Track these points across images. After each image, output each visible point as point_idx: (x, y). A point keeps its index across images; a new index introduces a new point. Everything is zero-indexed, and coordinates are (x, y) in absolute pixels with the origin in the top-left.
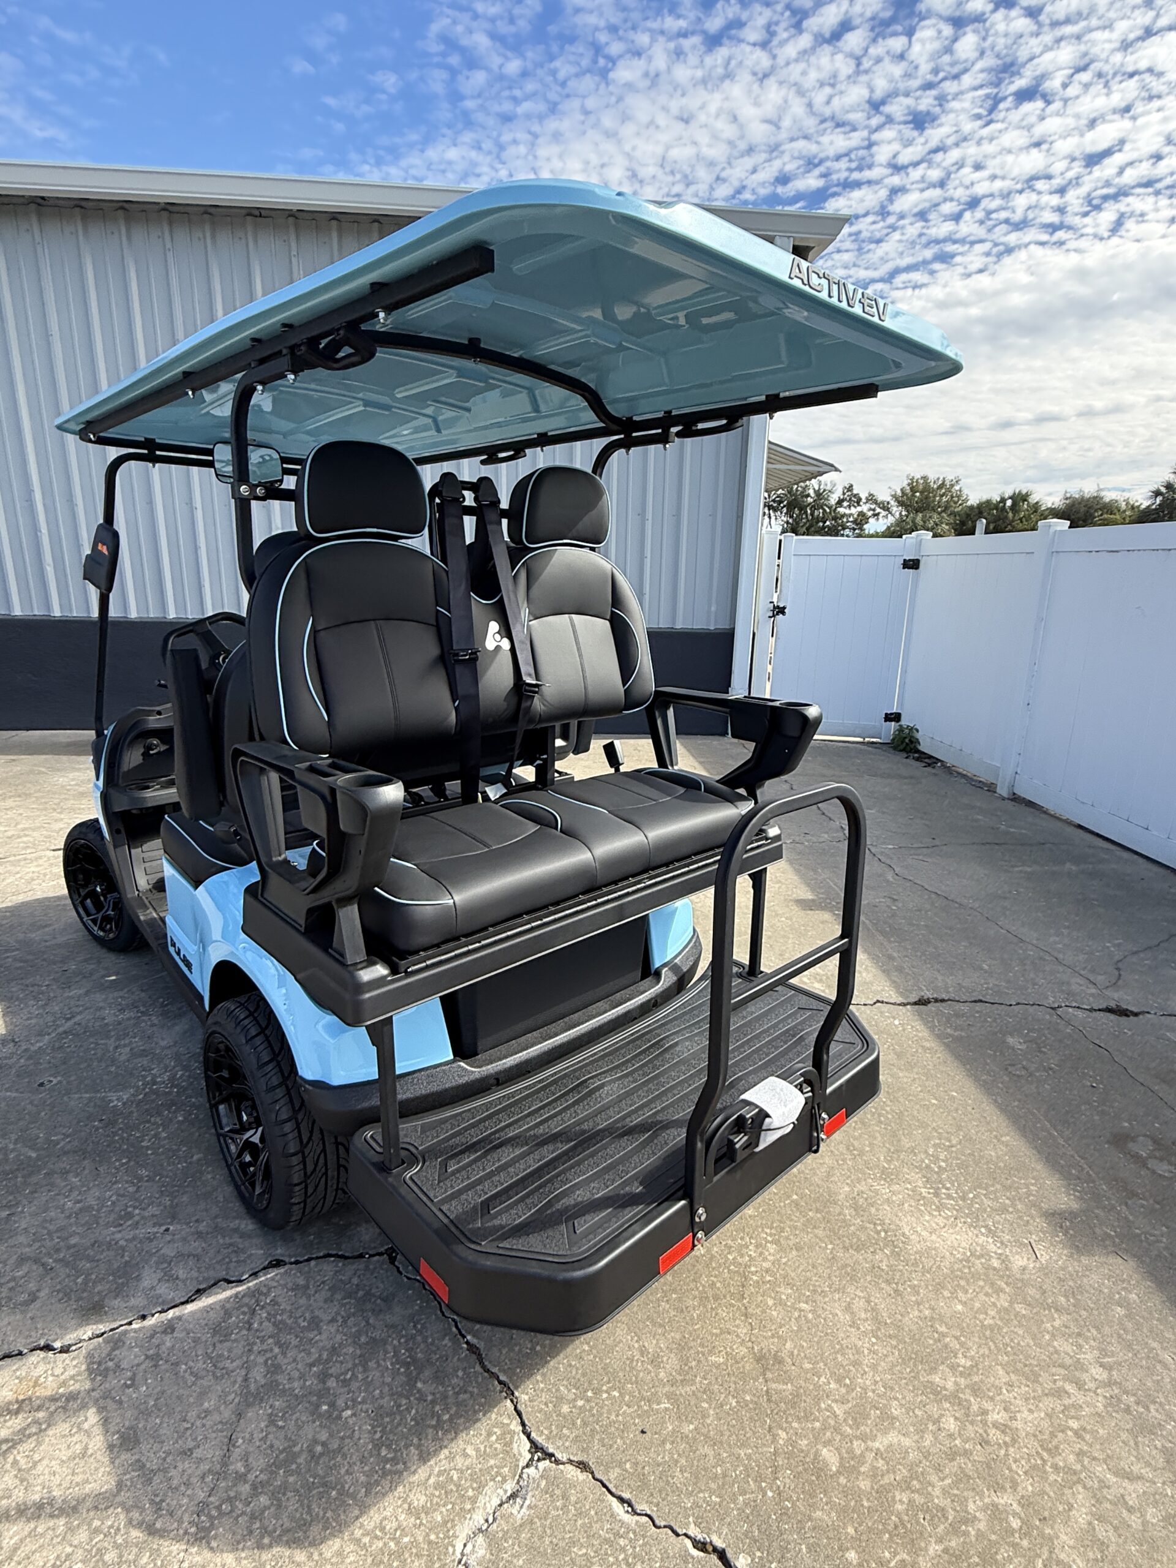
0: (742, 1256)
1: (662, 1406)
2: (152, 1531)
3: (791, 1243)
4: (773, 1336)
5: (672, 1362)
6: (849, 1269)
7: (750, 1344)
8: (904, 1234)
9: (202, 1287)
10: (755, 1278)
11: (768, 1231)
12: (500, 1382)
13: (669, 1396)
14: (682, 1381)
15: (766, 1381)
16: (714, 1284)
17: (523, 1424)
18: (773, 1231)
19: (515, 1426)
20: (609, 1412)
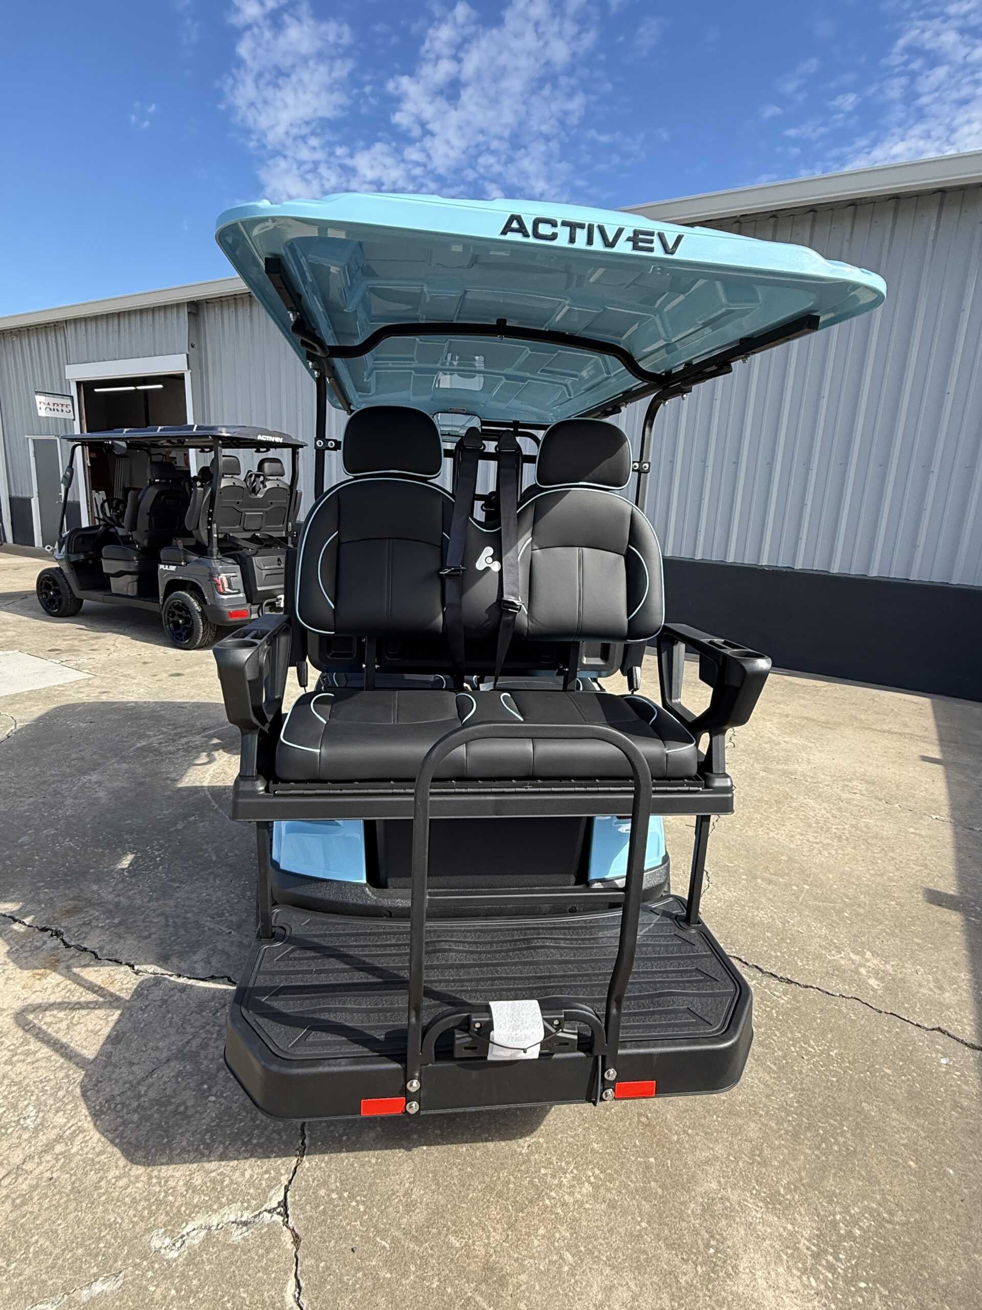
0: (554, 1177)
1: (384, 1243)
2: (84, 1094)
3: (609, 1196)
4: (517, 1260)
5: (419, 1216)
6: (643, 1257)
7: (492, 1251)
8: (735, 1267)
9: (216, 975)
10: (547, 1202)
11: (597, 1172)
12: (303, 1143)
13: (394, 1240)
14: (413, 1236)
15: (476, 1290)
16: (508, 1183)
17: (290, 1182)
18: (602, 1176)
19: (284, 1180)
20: (346, 1218)
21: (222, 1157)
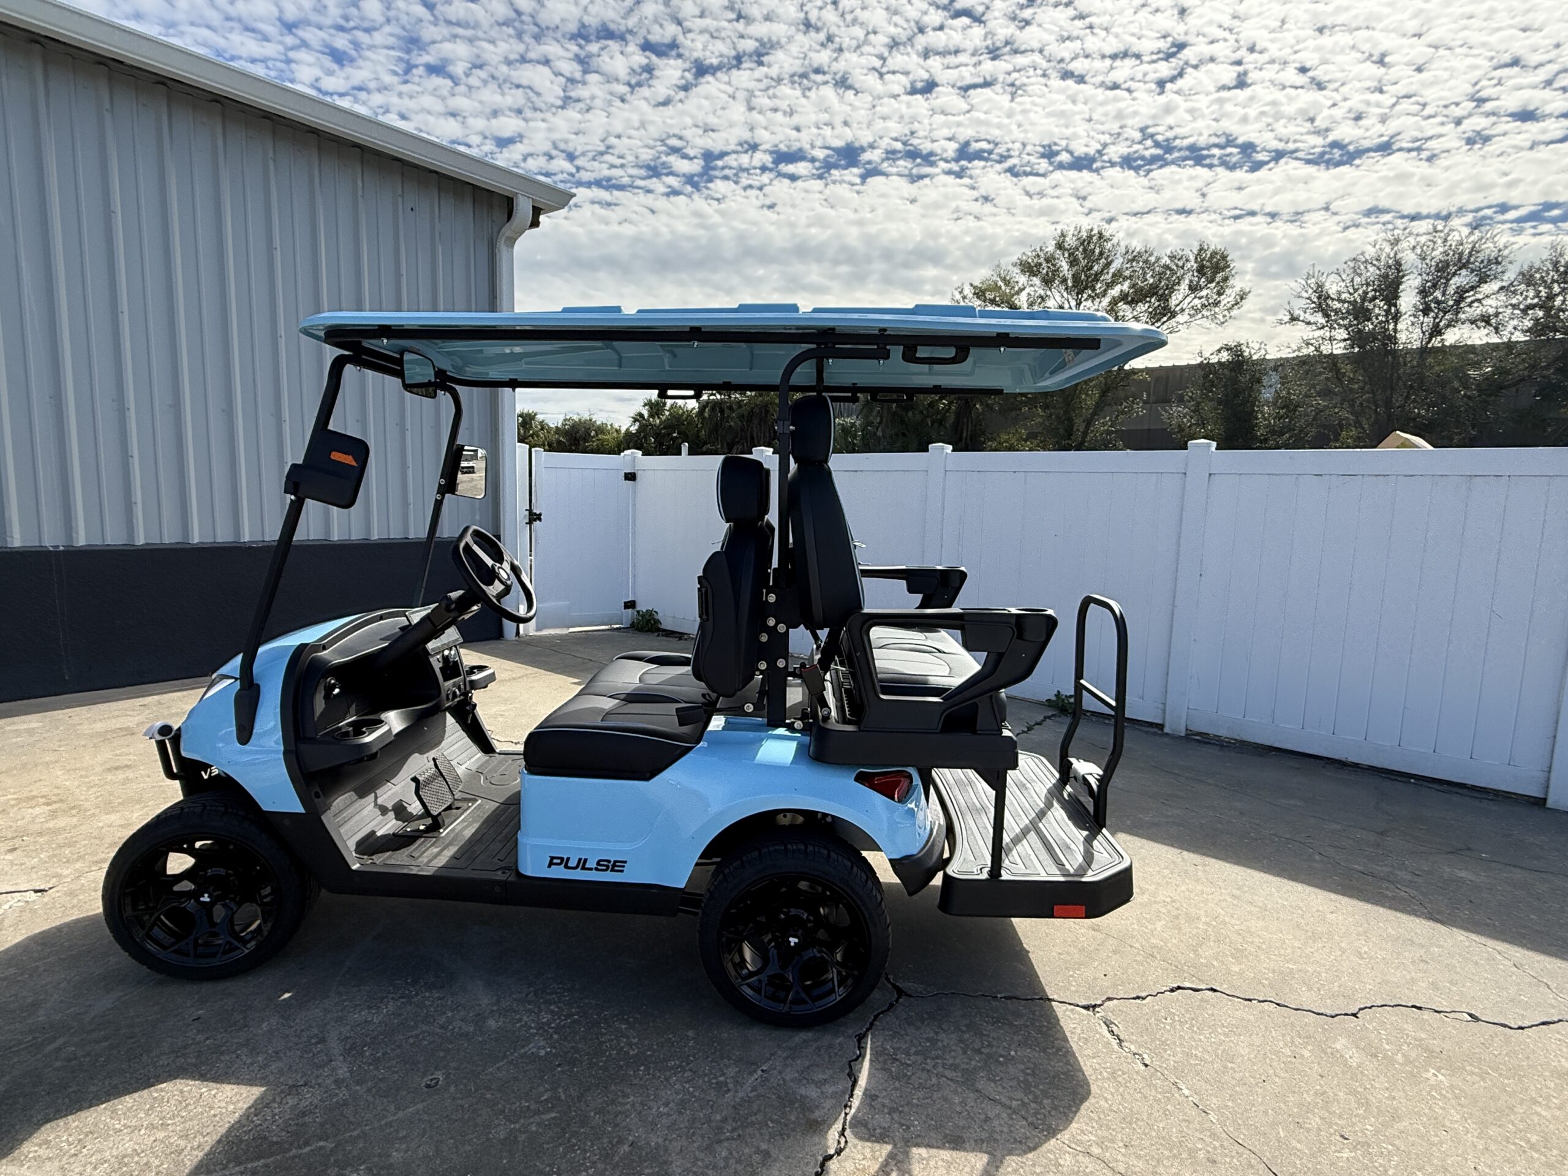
1: (1096, 964)
12: (1039, 999)
15: (1106, 934)
17: (1069, 1004)
19: (1069, 1007)
21: (1066, 1040)
